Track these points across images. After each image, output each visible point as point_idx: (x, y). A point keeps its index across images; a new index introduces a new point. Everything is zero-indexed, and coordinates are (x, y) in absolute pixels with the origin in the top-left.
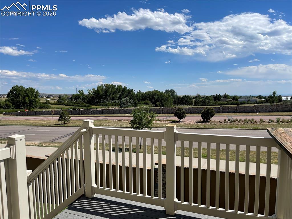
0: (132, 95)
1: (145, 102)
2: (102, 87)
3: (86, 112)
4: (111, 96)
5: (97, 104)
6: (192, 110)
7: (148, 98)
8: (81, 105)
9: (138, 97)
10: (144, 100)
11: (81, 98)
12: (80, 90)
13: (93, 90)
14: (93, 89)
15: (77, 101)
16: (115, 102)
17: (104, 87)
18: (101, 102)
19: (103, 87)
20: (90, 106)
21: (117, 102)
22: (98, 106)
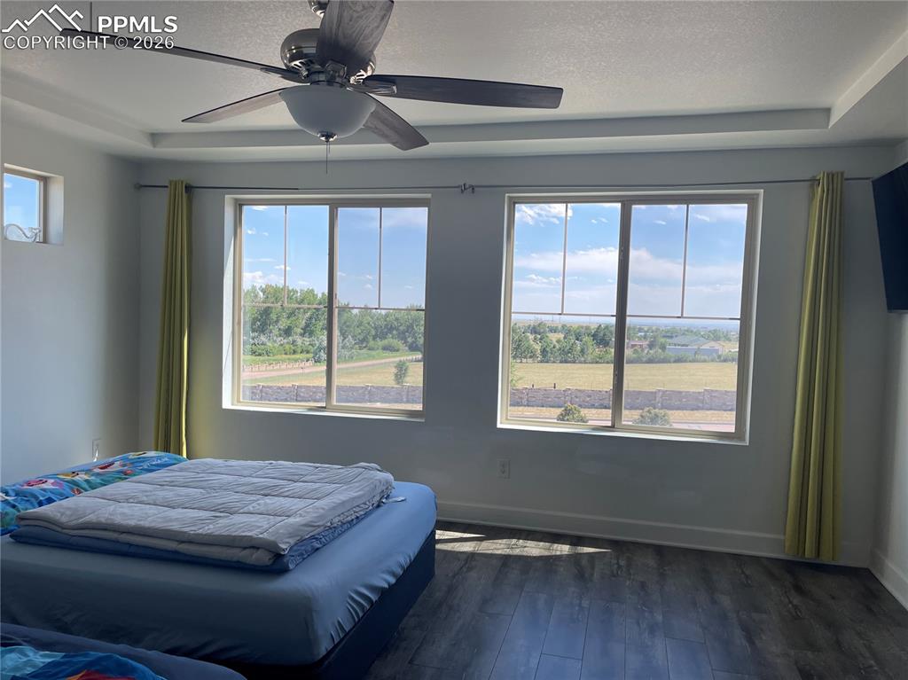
0: (345, 323)
1: (385, 342)
4: (281, 322)
6: (576, 397)
9: (362, 328)
10: (383, 337)
16: (294, 341)
17: (261, 294)
21: (299, 341)
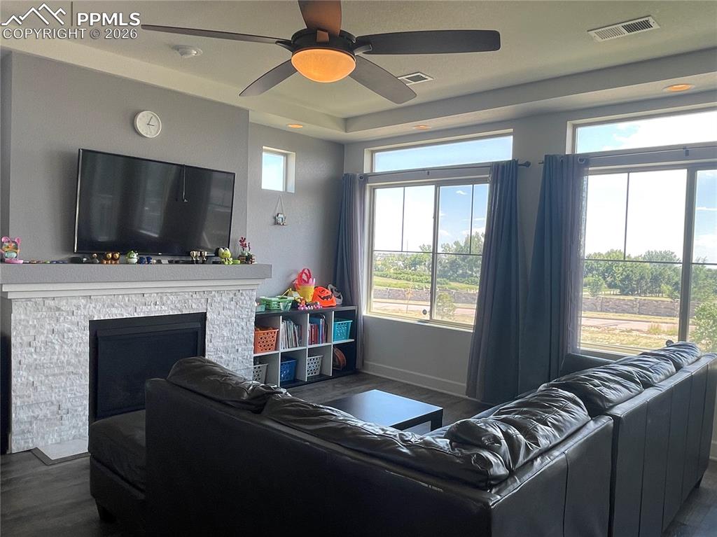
2: (477, 238)
3: (465, 297)
5: (463, 280)
7: (594, 272)
8: (427, 279)
11: (425, 264)
12: (424, 245)
13: (455, 247)
14: (457, 243)
15: (415, 270)
18: (472, 276)
19: (479, 240)
20: (447, 284)
22: (466, 283)
